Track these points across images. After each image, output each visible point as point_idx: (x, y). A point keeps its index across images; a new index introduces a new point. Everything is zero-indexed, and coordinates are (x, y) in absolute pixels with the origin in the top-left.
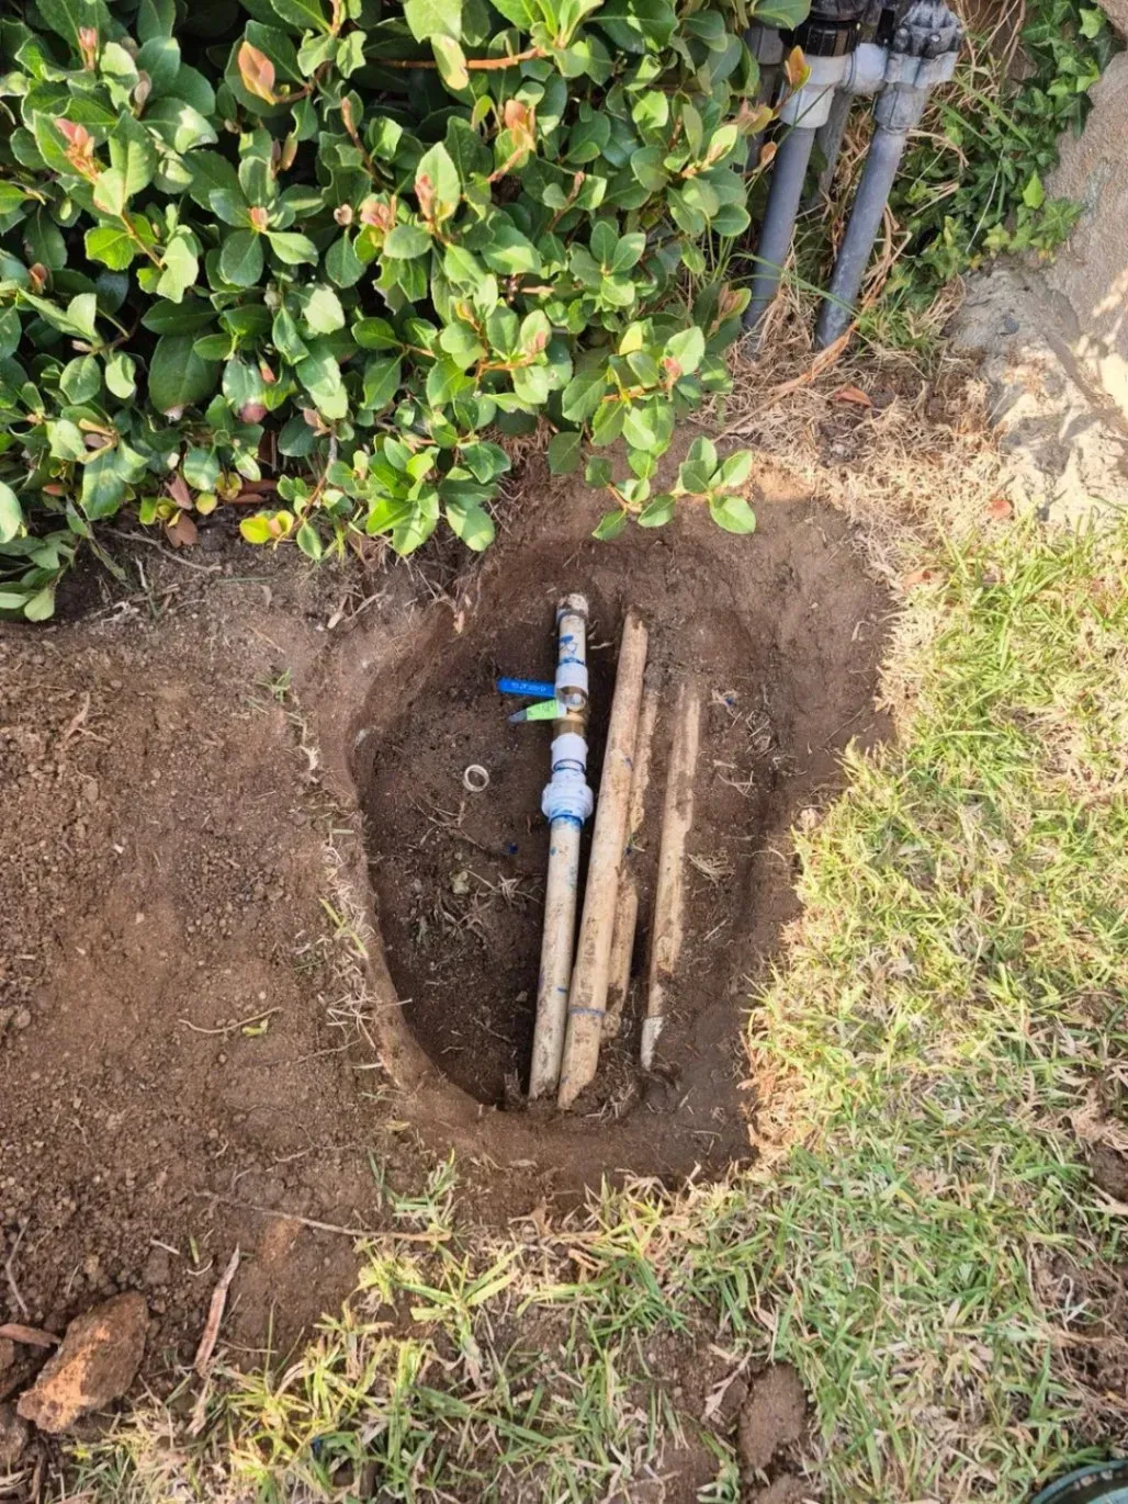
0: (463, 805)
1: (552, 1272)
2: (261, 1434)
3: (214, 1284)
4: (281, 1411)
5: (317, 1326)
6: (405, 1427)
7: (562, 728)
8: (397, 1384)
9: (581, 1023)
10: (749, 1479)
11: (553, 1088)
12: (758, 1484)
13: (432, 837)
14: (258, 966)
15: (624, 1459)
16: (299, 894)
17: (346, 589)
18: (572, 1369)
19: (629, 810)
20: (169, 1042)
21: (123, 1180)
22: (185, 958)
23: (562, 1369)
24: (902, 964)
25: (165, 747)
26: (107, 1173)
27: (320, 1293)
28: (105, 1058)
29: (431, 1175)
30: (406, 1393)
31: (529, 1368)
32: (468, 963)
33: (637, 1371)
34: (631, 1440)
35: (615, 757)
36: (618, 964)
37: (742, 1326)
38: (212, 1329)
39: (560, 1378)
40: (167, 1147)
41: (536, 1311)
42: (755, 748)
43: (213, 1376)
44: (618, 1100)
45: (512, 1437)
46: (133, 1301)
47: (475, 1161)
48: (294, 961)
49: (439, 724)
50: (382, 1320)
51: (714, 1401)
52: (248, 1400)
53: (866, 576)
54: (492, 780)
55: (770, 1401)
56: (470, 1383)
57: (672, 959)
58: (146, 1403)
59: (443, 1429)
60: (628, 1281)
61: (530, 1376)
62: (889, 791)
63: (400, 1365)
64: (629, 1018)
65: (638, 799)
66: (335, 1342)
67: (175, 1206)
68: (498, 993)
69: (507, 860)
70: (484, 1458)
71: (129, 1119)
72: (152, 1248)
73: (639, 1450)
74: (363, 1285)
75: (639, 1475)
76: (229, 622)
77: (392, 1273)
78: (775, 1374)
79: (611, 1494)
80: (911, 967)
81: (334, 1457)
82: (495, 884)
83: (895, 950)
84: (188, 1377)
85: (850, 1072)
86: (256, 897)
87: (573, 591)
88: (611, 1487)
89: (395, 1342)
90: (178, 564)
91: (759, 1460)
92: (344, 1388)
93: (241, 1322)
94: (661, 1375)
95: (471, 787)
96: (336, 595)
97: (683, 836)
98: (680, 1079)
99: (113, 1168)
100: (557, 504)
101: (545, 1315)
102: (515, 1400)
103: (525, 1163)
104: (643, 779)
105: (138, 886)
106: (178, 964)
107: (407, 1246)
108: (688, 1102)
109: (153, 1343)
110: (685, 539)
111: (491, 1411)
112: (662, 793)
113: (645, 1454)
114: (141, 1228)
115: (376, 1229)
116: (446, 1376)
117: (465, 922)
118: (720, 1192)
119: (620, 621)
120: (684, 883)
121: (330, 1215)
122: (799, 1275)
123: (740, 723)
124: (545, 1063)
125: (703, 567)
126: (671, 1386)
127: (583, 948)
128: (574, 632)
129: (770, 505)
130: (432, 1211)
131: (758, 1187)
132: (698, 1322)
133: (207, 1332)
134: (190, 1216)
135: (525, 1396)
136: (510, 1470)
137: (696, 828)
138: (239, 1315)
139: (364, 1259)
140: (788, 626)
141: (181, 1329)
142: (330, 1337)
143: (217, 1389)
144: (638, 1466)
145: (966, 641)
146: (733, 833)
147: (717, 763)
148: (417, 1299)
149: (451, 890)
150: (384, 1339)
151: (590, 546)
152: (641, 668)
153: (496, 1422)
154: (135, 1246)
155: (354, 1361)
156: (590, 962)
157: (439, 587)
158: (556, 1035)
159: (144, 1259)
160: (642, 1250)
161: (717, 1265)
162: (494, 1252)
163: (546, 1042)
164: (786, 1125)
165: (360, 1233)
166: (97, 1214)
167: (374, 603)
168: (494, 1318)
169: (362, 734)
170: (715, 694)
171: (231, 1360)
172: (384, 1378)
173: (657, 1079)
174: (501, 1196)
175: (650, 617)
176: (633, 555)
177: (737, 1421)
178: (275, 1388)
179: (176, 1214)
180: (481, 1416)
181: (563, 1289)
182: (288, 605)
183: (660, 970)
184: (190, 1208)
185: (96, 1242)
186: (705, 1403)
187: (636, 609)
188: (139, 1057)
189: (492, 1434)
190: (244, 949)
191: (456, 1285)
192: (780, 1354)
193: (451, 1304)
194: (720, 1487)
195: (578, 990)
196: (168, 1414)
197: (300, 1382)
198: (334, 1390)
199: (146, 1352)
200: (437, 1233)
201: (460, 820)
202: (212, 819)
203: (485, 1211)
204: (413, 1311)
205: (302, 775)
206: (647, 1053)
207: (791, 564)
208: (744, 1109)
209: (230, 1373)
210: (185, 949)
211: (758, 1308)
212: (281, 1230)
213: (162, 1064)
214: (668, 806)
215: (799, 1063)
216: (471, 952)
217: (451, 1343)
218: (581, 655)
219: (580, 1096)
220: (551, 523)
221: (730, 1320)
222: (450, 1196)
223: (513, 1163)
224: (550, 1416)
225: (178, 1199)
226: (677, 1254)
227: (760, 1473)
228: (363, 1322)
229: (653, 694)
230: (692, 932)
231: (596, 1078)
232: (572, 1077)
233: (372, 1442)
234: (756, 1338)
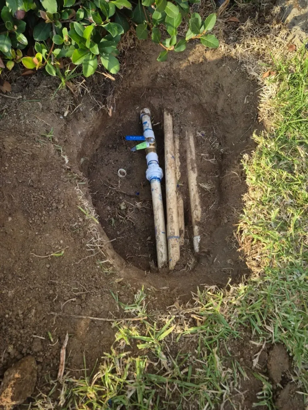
0: (119, 182)
1: (187, 324)
2: (88, 402)
3: (60, 348)
4: (94, 391)
5: (102, 357)
6: (143, 390)
7: (149, 150)
8: (137, 374)
9: (172, 242)
10: (275, 388)
11: (166, 264)
12: (279, 389)
13: (111, 193)
14: (59, 231)
15: (227, 388)
16: (69, 205)
17: (68, 102)
18: (201, 358)
19: (176, 173)
20: (28, 262)
21: (18, 315)
22: (30, 232)
23: (197, 358)
24: (289, 201)
25: (9, 155)
26: (11, 313)
27: (101, 344)
28: (3, 270)
29: (135, 296)
30: (141, 377)
31: (185, 360)
32: (129, 231)
33: (225, 354)
34: (228, 380)
35: (168, 157)
36: (180, 222)
37: (261, 332)
38: (62, 365)
39: (197, 362)
40: (34, 300)
41: (183, 338)
42: (213, 148)
43: (65, 382)
44: (190, 264)
45: (184, 386)
46: (29, 360)
47: (149, 289)
48: (72, 229)
49: (107, 157)
50: (127, 351)
51: (256, 361)
52: (81, 389)
53: (248, 79)
54: (128, 174)
55: (276, 358)
56: (164, 369)
57: (199, 217)
58: (41, 398)
59: (157, 388)
60: (215, 323)
61: (186, 363)
62: (273, 144)
63: (137, 367)
64: (187, 238)
65: (178, 170)
66: (110, 362)
67: (40, 321)
68: (141, 238)
69: (137, 197)
70: (175, 396)
71: (17, 292)
72: (34, 338)
73: (231, 383)
74: (117, 339)
75: (233, 393)
76: (28, 115)
77: (127, 333)
78: (276, 348)
79: (224, 401)
80: (292, 201)
81: (117, 405)
82: (135, 205)
83: (285, 196)
84: (56, 384)
85: (280, 238)
86: (54, 208)
87: (145, 107)
88: (224, 399)
89: (133, 359)
90: (6, 98)
91: (278, 380)
92: (117, 379)
93: (73, 360)
94: (234, 355)
95: (121, 176)
96: (65, 104)
97: (195, 178)
98: (212, 253)
99: (13, 311)
100: (137, 72)
101: (187, 339)
102: (182, 373)
103: (165, 288)
104: (178, 163)
105: (7, 207)
106: (28, 234)
107: (131, 322)
108: (217, 260)
109: (40, 374)
110: (181, 81)
111: (174, 378)
112: (186, 166)
113: (233, 384)
114: (28, 332)
115: (119, 318)
116: (155, 368)
117: (126, 218)
118: (242, 286)
119: (162, 115)
120: (199, 193)
121: (100, 316)
122: (277, 311)
123: (207, 141)
124: (162, 256)
125: (188, 91)
126: (238, 358)
127: (169, 218)
128: (147, 120)
129: (209, 63)
130: (138, 308)
131: (255, 283)
132: (243, 334)
133: (61, 366)
134: (47, 324)
135: (186, 370)
136: (185, 399)
137: (199, 175)
138: (72, 357)
139: (116, 329)
140: (220, 104)
141: (50, 366)
142: (108, 360)
143: (68, 387)
144: (232, 389)
145: (288, 93)
146: (211, 175)
147: (203, 154)
148: (139, 341)
149: (120, 209)
150: (129, 359)
151: (149, 89)
152: (172, 127)
153: (176, 383)
154: (27, 339)
155: (119, 368)
156: (172, 222)
157: (101, 103)
158: (164, 247)
159: (31, 343)
160: (219, 311)
161: (247, 312)
162: (164, 320)
163: (161, 250)
164: (259, 260)
165: (113, 320)
166: (9, 329)
167: (79, 108)
168: (168, 344)
169: (82, 160)
170: (198, 133)
171: (71, 375)
172: (132, 373)
173: (203, 254)
174: (161, 299)
175: (172, 111)
176: (163, 91)
177: (266, 367)
178: (90, 383)
179: (42, 324)
180: (171, 380)
181: (192, 329)
182: (49, 109)
183: (196, 221)
184: (46, 321)
185: (11, 340)
186: (253, 362)
187: (167, 109)
188: (17, 269)
189: (176, 387)
190: (52, 227)
191: (153, 334)
192: (276, 340)
193: (152, 341)
194: (265, 392)
195: (170, 231)
196: (50, 400)
197: (99, 379)
198: (113, 380)
199: (38, 378)
200: (142, 315)
201: (119, 186)
202: (32, 181)
203: (157, 306)
204: (138, 346)
205: (63, 165)
206: (197, 248)
207: (219, 82)
208: (241, 258)
209: (72, 380)
210: (30, 228)
211: (265, 325)
212: (83, 323)
213: (27, 270)
214: (189, 170)
215: (260, 238)
216: (130, 227)
217: (154, 356)
218: (150, 127)
219: (177, 264)
220: (135, 80)
221: (256, 331)
222: (144, 302)
223: (161, 288)
224: (196, 376)
225: (41, 319)
226: (231, 310)
227: (279, 385)
228: (120, 353)
229: (177, 136)
230: (204, 208)
231: (181, 258)
232: (173, 259)
233: (131, 397)
234: (266, 336)
